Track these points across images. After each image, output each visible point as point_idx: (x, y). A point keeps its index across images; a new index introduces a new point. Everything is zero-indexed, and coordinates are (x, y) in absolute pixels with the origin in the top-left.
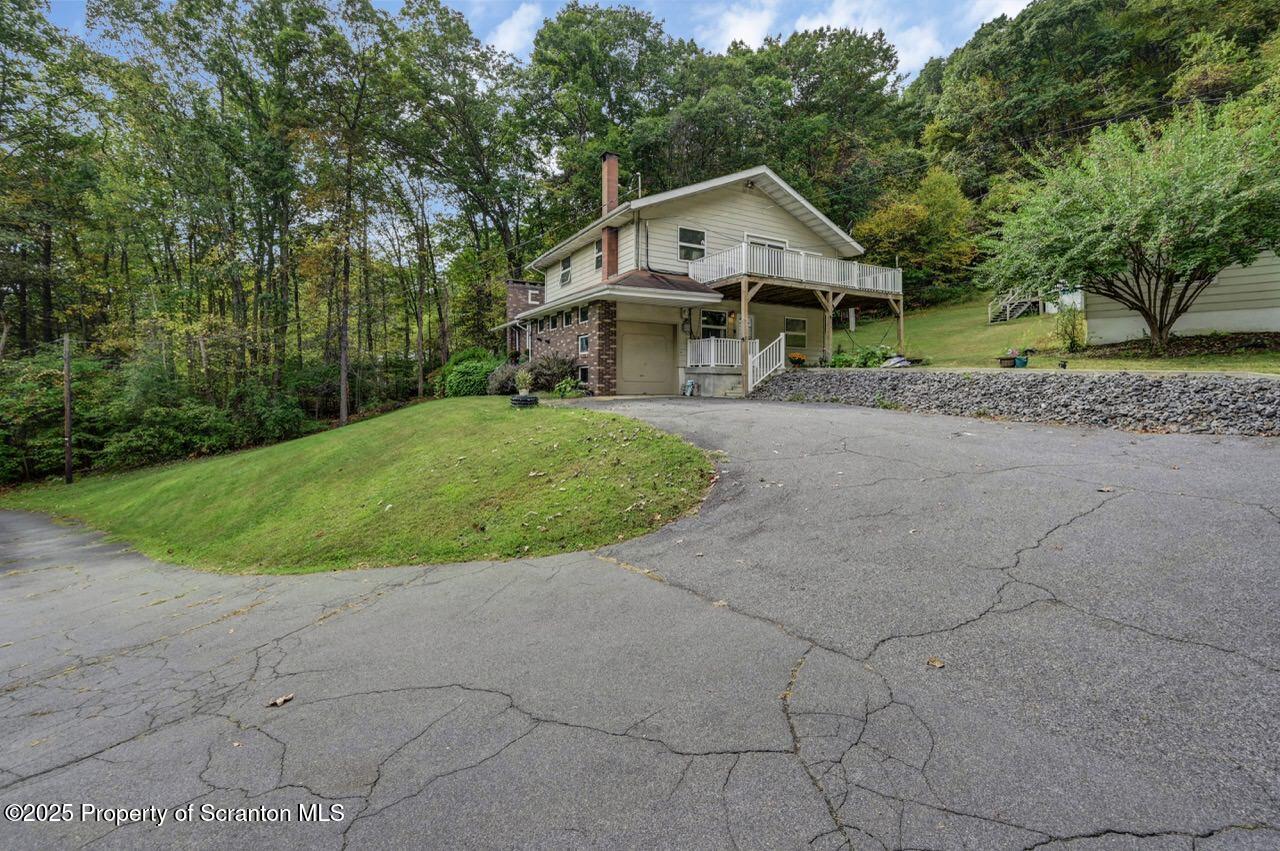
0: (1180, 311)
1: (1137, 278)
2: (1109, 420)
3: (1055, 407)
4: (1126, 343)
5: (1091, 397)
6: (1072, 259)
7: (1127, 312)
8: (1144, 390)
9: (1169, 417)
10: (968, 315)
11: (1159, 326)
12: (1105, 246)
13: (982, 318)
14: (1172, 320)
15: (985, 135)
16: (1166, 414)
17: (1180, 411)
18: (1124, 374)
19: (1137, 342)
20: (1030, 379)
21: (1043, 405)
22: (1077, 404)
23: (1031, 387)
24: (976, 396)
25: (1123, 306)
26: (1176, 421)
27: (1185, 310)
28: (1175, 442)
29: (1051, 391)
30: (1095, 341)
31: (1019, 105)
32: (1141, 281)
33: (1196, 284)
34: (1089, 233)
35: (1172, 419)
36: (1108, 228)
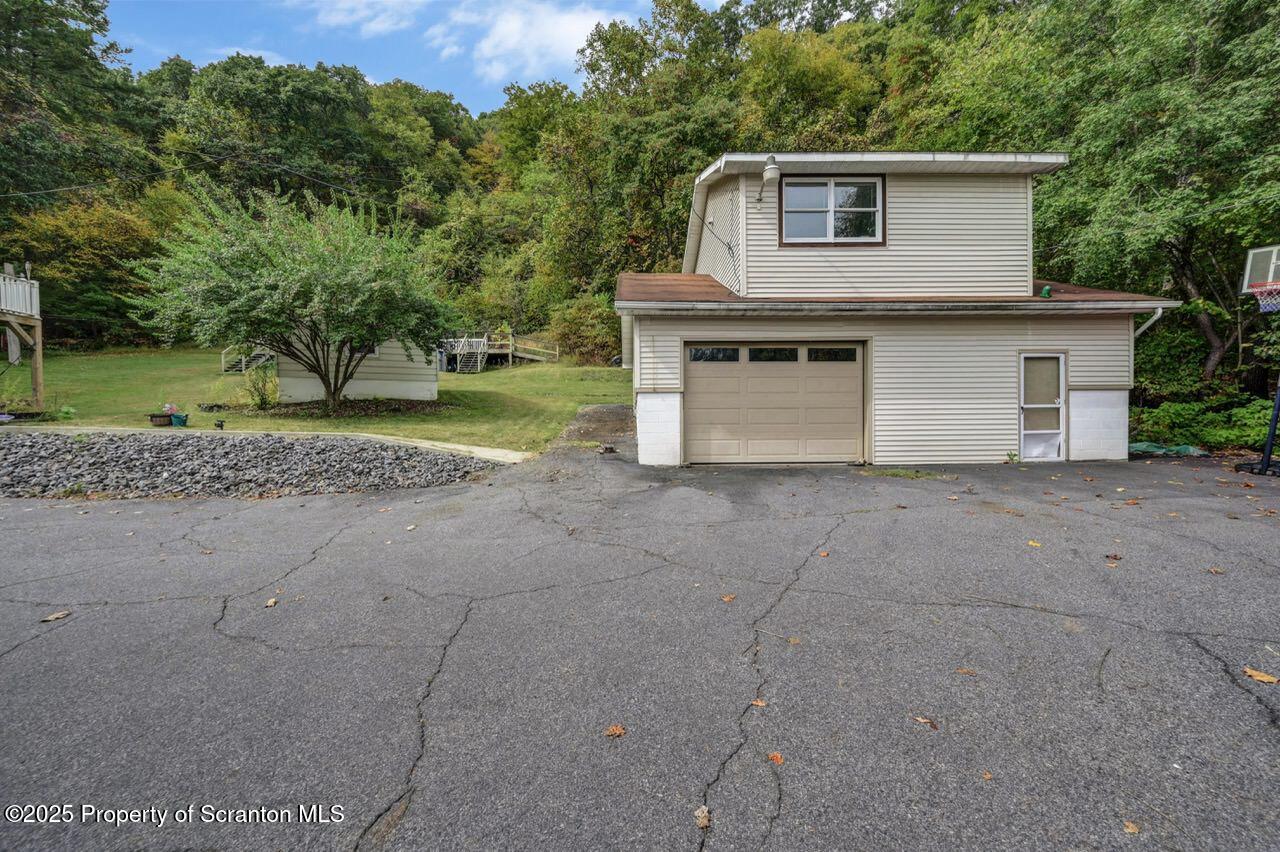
0: (347, 378)
1: (314, 343)
2: (232, 487)
3: (180, 476)
4: (310, 403)
5: (224, 462)
6: (236, 311)
7: (306, 373)
8: (278, 451)
9: (287, 480)
10: (205, 361)
11: (333, 391)
12: (267, 303)
13: (214, 366)
14: (343, 384)
15: (241, 173)
16: (286, 476)
17: (297, 473)
18: (268, 435)
19: (317, 402)
20: (164, 442)
21: (165, 475)
22: (207, 471)
23: (162, 451)
24: (79, 467)
25: (301, 367)
26: (291, 484)
27: (351, 376)
28: (281, 506)
29: (183, 456)
30: (285, 399)
31: (278, 159)
32: (317, 346)
33: (358, 355)
34: (253, 289)
35: (288, 482)
36: (274, 287)
